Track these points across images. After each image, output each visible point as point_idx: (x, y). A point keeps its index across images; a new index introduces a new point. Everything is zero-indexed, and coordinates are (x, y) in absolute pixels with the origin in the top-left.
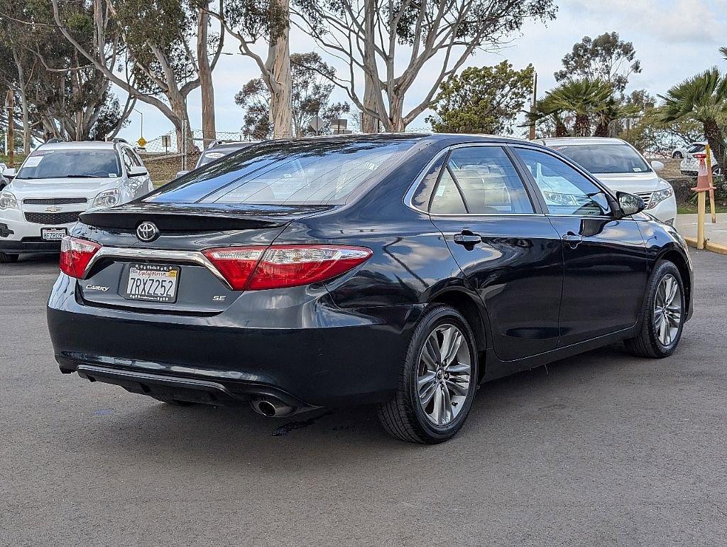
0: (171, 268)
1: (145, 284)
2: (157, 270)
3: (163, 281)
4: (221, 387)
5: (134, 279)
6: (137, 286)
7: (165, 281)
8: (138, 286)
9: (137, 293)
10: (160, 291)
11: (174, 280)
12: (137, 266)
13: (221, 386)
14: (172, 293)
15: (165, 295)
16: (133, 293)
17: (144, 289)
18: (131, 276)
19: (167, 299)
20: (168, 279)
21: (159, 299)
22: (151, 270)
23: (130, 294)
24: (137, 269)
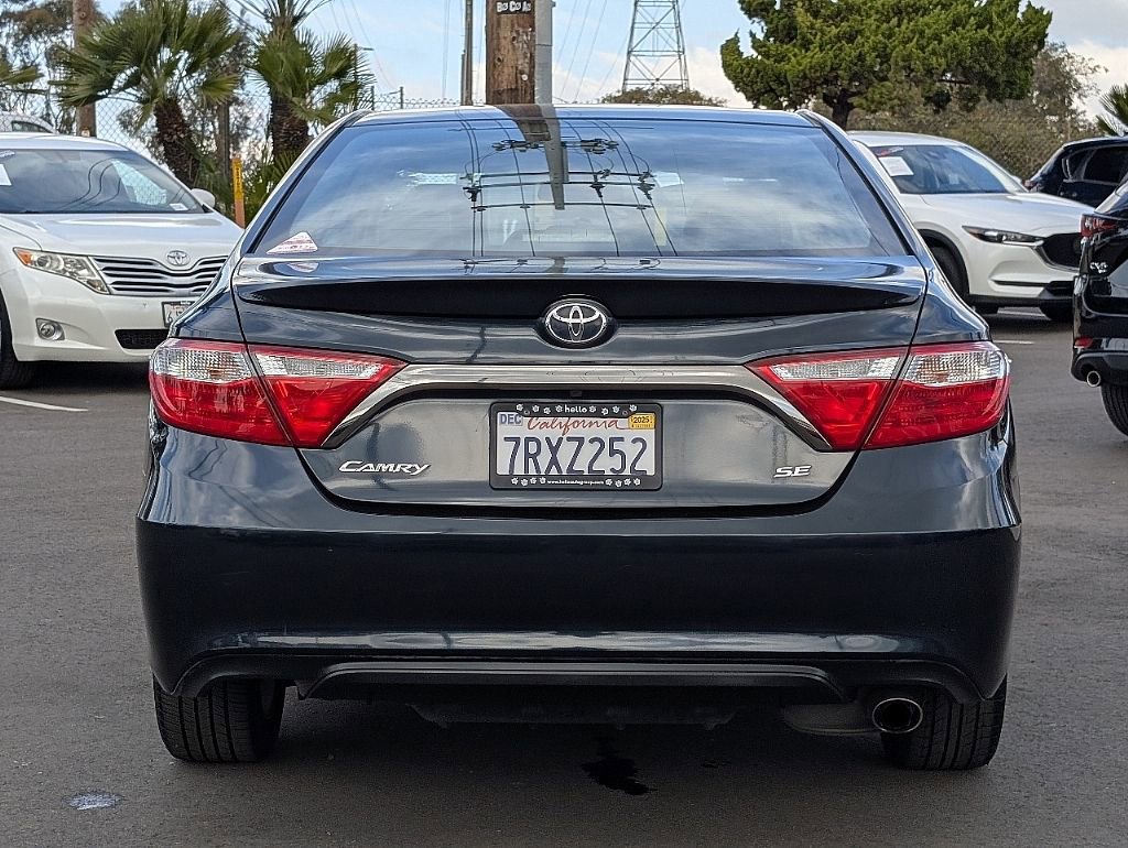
0: (634, 408)
1: (554, 450)
2: (588, 415)
3: (612, 440)
4: (819, 674)
5: (517, 440)
6: (527, 455)
7: (621, 439)
8: (534, 457)
9: (532, 471)
10: (607, 464)
11: (650, 436)
12: (519, 407)
13: (820, 672)
14: (647, 465)
15: (627, 472)
16: (519, 470)
17: (554, 462)
18: (504, 430)
19: (637, 482)
20: (629, 435)
21: (609, 482)
22: (570, 415)
23: (512, 475)
24: (520, 413)
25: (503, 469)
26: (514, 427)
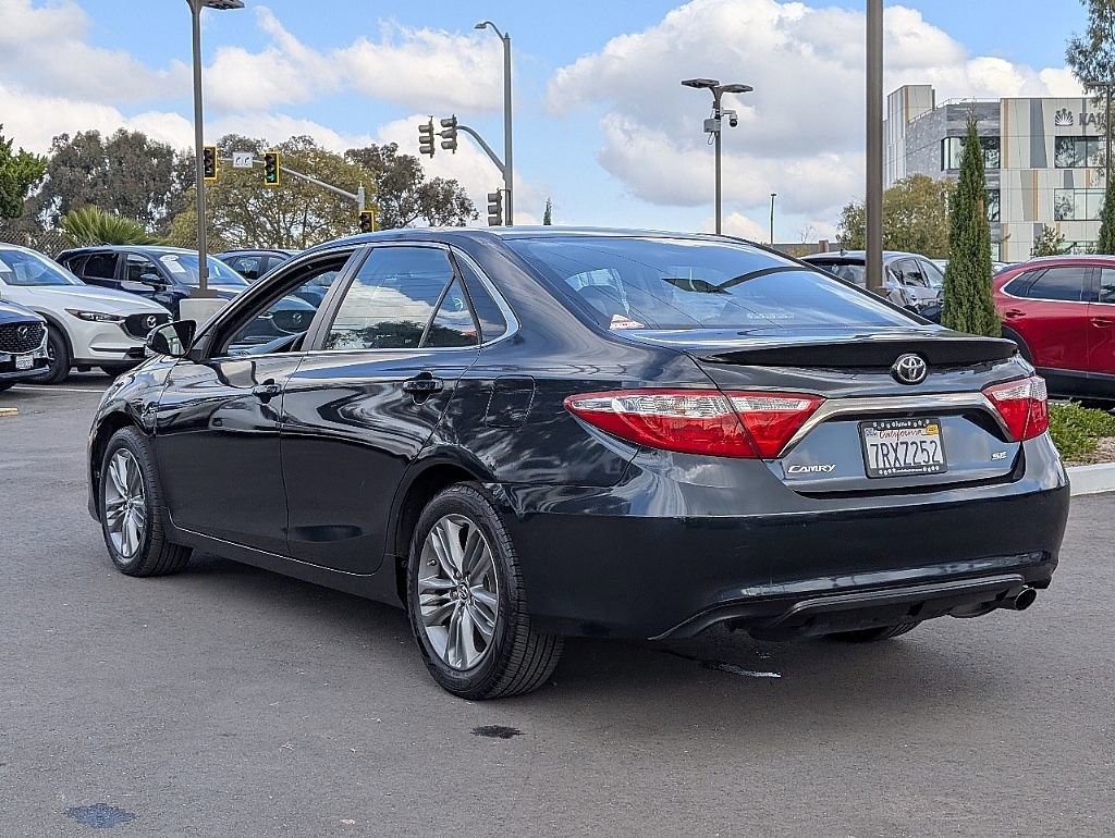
0: (928, 422)
1: (895, 451)
2: (907, 427)
3: (921, 442)
5: (877, 446)
6: (884, 455)
7: (924, 442)
8: (887, 455)
9: (887, 465)
10: (921, 458)
11: (936, 438)
12: (875, 424)
14: (939, 458)
15: (931, 462)
16: (881, 466)
17: (897, 458)
18: (869, 440)
19: (937, 468)
20: (928, 439)
21: (925, 469)
22: (898, 428)
23: (878, 469)
24: (876, 429)
25: (873, 465)
26: (874, 438)
